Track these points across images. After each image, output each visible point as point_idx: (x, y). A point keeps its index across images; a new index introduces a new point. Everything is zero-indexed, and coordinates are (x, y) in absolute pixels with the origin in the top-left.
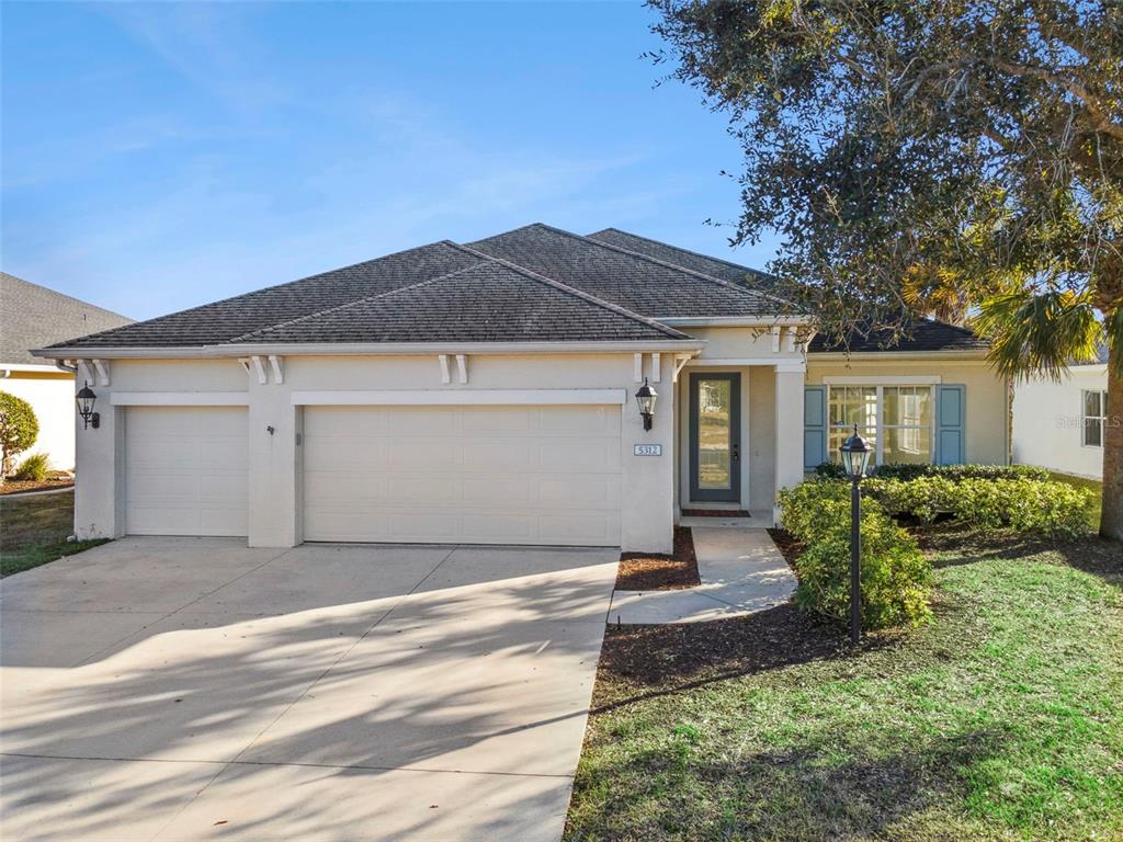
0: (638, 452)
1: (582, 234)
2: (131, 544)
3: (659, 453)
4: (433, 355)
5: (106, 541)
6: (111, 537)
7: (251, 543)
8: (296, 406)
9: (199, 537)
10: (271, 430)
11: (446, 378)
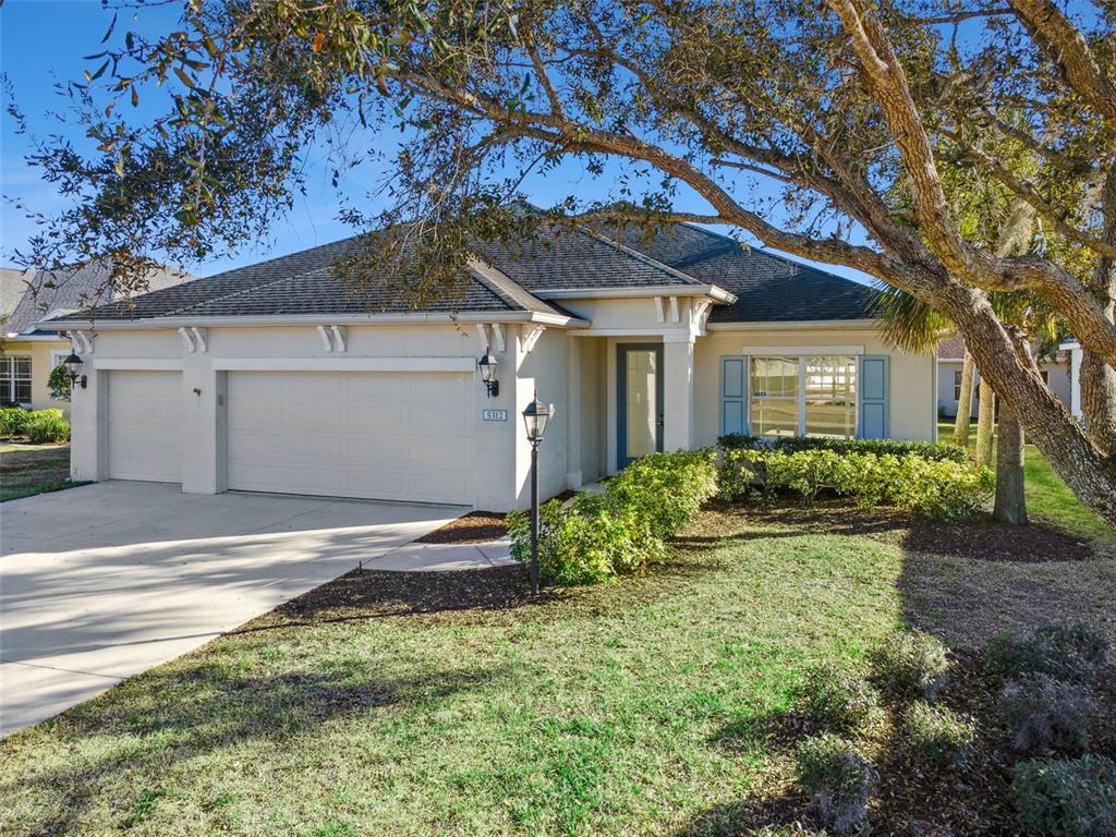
0: (486, 417)
1: (546, 207)
2: (110, 486)
3: (504, 418)
4: (313, 326)
5: (91, 483)
6: (95, 480)
7: (184, 489)
8: (217, 372)
9: (160, 483)
10: (198, 392)
11: (328, 347)
